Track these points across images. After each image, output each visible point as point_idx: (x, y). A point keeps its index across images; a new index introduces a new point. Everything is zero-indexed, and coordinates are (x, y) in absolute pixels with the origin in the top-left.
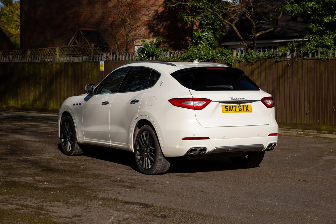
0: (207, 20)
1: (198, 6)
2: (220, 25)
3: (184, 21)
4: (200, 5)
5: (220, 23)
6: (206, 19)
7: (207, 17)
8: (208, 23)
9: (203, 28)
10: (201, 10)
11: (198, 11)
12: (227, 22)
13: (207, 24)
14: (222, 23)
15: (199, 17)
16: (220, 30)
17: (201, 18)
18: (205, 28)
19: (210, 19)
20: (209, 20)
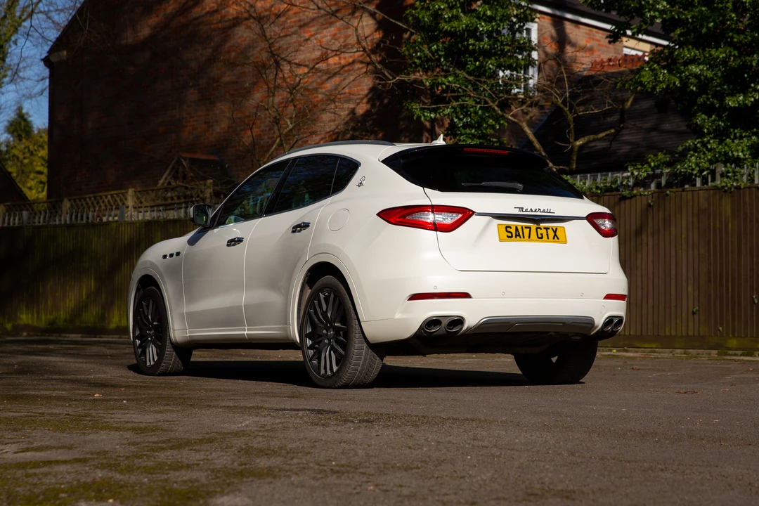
0: (465, 117)
1: (445, 84)
2: (495, 127)
3: (415, 118)
4: (449, 82)
5: (494, 123)
6: (462, 114)
7: (465, 110)
8: (467, 122)
9: (457, 135)
10: (453, 94)
11: (445, 95)
12: (510, 117)
13: (465, 126)
14: (499, 124)
15: (448, 108)
16: (494, 140)
17: (453, 112)
18: (461, 134)
19: (472, 115)
20: (470, 116)
